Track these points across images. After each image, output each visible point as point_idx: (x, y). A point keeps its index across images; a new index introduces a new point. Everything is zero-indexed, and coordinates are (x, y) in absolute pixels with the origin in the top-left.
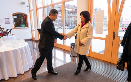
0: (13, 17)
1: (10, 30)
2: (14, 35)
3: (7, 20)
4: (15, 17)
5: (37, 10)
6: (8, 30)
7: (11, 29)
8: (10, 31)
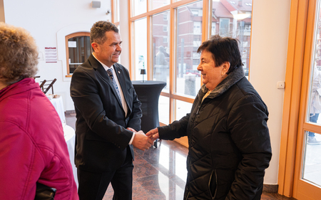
0: (67, 44)
1: (50, 83)
2: (59, 96)
3: (52, 51)
4: (73, 44)
5: (132, 24)
6: (45, 81)
7: (55, 80)
8: (51, 85)
